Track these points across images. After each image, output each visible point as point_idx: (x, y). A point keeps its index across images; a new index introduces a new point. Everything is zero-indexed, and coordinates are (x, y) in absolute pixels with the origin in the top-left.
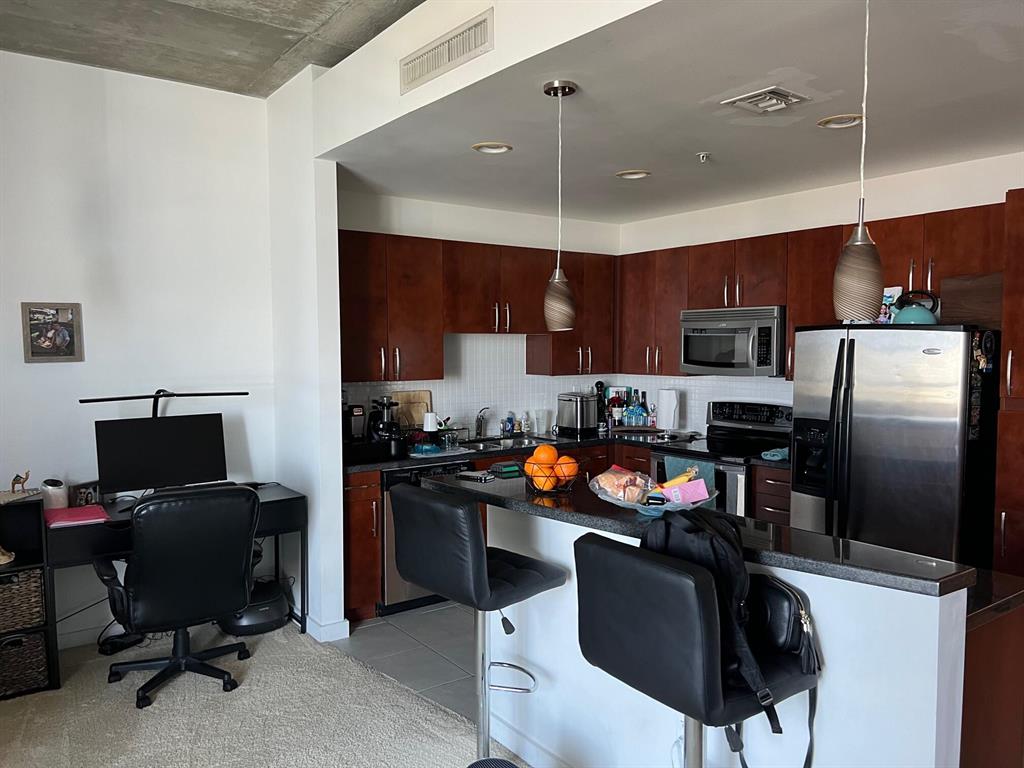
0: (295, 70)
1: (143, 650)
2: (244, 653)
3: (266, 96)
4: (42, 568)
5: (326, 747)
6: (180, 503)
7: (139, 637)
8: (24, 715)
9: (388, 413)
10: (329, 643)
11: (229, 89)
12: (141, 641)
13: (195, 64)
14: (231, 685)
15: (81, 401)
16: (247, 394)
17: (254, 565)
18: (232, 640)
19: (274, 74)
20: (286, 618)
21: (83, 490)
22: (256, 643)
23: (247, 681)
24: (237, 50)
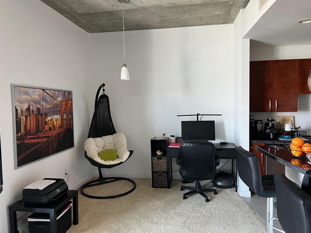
0: (238, 12)
1: (192, 184)
2: (216, 193)
3: (233, 23)
4: (166, 157)
5: (225, 228)
6: (192, 145)
7: (192, 181)
8: (160, 193)
9: (271, 123)
10: (243, 197)
11: (221, 24)
12: (193, 182)
13: (208, 19)
14: (208, 200)
15: (177, 116)
16: (221, 115)
17: (216, 166)
18: (215, 188)
19: (232, 15)
20: (232, 186)
21: (179, 139)
22: (221, 191)
23: (213, 201)
24: (218, 12)
